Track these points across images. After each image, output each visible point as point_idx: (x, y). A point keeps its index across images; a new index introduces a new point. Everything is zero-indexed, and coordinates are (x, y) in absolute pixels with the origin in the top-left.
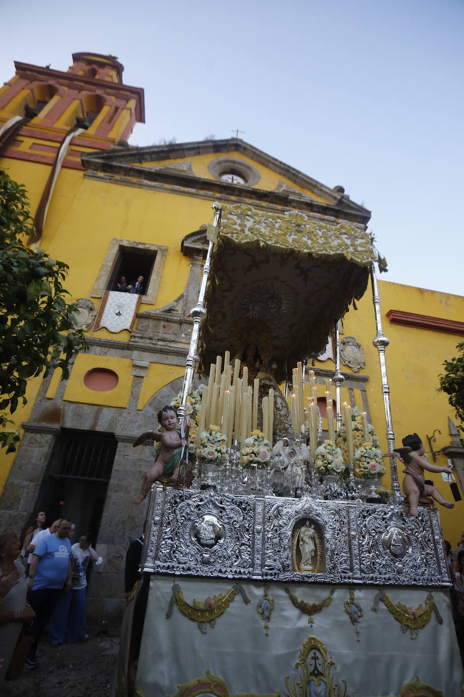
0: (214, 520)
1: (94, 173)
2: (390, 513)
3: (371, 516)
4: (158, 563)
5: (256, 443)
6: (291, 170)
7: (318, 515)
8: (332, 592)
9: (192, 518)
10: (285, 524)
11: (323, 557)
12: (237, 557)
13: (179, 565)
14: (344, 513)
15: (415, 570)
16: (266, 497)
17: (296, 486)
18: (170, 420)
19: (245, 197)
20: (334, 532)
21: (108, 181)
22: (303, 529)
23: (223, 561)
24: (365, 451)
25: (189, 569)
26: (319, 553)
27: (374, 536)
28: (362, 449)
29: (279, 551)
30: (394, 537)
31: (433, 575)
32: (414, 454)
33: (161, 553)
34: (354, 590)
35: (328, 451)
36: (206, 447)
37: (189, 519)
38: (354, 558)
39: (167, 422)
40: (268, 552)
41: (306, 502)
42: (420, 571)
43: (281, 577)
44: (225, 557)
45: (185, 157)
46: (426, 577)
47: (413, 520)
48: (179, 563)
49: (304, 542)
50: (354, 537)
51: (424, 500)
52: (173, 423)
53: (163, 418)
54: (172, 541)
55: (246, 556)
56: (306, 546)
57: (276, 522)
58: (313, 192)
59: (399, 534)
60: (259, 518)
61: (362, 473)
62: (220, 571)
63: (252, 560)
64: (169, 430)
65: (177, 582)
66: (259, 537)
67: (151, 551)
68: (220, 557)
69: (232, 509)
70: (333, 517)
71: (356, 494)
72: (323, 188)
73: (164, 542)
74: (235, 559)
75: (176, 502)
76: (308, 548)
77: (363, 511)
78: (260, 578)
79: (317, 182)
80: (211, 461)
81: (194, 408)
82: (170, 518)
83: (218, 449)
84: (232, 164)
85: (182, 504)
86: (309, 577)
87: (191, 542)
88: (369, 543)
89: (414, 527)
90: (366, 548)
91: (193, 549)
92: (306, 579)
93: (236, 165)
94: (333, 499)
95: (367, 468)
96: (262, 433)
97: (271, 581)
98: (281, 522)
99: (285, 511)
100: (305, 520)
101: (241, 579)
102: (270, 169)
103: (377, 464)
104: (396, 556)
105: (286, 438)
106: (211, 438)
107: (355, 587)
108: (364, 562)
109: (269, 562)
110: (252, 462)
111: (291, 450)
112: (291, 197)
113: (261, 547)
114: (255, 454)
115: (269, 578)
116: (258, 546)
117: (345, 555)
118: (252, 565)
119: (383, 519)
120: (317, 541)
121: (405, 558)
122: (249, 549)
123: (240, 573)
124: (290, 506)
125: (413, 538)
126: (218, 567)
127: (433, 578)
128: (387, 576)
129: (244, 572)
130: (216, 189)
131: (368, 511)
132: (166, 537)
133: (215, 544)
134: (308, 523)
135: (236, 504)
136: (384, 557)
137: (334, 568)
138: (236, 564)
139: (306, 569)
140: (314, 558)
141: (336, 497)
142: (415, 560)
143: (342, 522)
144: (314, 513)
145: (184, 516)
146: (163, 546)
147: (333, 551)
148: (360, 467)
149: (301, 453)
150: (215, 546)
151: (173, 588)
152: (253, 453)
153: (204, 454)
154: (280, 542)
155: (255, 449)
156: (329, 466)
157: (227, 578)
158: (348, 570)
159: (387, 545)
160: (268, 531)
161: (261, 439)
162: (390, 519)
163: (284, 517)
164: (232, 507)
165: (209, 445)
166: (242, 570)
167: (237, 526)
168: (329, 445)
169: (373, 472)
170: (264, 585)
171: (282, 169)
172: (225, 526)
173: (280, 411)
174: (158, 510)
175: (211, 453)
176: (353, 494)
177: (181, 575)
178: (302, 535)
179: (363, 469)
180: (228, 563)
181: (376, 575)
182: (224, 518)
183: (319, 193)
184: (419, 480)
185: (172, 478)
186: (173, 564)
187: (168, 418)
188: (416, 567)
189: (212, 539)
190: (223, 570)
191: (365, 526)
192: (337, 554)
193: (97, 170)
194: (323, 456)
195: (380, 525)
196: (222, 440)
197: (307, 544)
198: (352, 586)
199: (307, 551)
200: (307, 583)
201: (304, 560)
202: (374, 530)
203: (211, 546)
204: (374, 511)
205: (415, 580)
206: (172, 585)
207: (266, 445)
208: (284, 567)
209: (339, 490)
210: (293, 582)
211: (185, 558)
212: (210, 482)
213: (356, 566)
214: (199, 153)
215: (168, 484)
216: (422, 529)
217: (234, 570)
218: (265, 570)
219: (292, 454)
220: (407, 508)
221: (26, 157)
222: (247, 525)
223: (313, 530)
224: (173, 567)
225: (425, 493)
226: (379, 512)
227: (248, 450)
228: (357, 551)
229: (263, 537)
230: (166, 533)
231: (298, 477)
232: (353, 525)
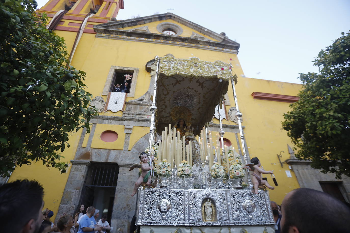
0: (167, 201)
1: (100, 35)
2: (245, 194)
3: (237, 195)
4: (143, 221)
5: (184, 166)
6: (198, 26)
7: (213, 196)
8: (221, 230)
9: (157, 200)
10: (198, 201)
11: (216, 215)
12: (178, 216)
13: (152, 221)
14: (225, 195)
15: (258, 218)
16: (189, 189)
17: (203, 184)
18: (145, 158)
19: (176, 41)
20: (220, 203)
21: (107, 38)
22: (206, 203)
23: (171, 219)
24: (234, 166)
25: (157, 223)
26: (214, 213)
27: (238, 204)
28: (233, 166)
29: (196, 213)
30: (248, 204)
31: (266, 220)
32: (256, 166)
33: (144, 217)
34: (231, 228)
35: (217, 167)
36: (161, 169)
37: (156, 201)
38: (230, 214)
39: (143, 159)
40: (191, 213)
41: (207, 191)
42: (260, 218)
43: (197, 224)
44: (172, 217)
45: (145, 24)
46: (263, 221)
47: (256, 196)
48: (152, 220)
49: (207, 208)
50: (229, 205)
51: (261, 187)
52: (146, 160)
53: (141, 157)
54: (149, 211)
55: (181, 216)
56: (208, 210)
57: (194, 200)
58: (210, 36)
59: (250, 202)
60: (186, 199)
61: (233, 176)
62: (171, 223)
63: (184, 217)
64: (144, 163)
65: (152, 229)
66: (186, 207)
67: (140, 216)
68: (170, 217)
69: (174, 196)
70: (220, 197)
71: (230, 186)
72: (215, 34)
73: (145, 212)
74: (177, 218)
75: (149, 194)
76: (209, 211)
77: (233, 193)
78: (188, 225)
79: (212, 31)
80: (164, 175)
81: (156, 152)
82: (147, 201)
83: (167, 170)
84: (168, 26)
85: (152, 195)
86: (210, 224)
87: (157, 211)
88: (236, 207)
89: (257, 199)
90: (235, 209)
91: (158, 214)
92: (209, 225)
93: (171, 26)
94: (220, 189)
95: (235, 174)
96: (186, 161)
97: (193, 226)
98: (196, 200)
99: (198, 195)
100: (206, 199)
101: (180, 226)
102: (188, 26)
103: (239, 172)
104: (249, 212)
105: (197, 163)
106: (163, 165)
107: (231, 227)
108: (234, 216)
109: (191, 218)
110: (182, 174)
111: (201, 168)
112: (199, 40)
113: (188, 211)
114: (183, 171)
115: (192, 225)
116: (187, 211)
117: (226, 213)
118: (184, 220)
119: (243, 196)
120: (213, 208)
121: (253, 213)
122: (183, 213)
123: (179, 223)
124: (200, 193)
125: (256, 204)
126: (169, 221)
127: (266, 221)
128: (245, 221)
129: (181, 223)
130: (161, 38)
131: (235, 193)
132: (146, 209)
133: (168, 211)
134: (208, 200)
135: (176, 193)
136: (243, 213)
137: (221, 219)
138: (177, 219)
139: (209, 220)
140: (212, 215)
141: (221, 188)
142: (258, 213)
143: (224, 199)
144: (211, 195)
145: (153, 200)
146: (145, 213)
147: (220, 212)
148: (232, 174)
149: (205, 169)
150: (168, 212)
151: (150, 231)
152: (183, 170)
153: (161, 172)
154: (196, 209)
155: (184, 169)
156: (218, 174)
157: (174, 226)
158: (227, 219)
159: (245, 208)
160: (191, 204)
161: (186, 164)
162: (246, 196)
163: (197, 198)
164: (174, 195)
165: (163, 168)
166: (180, 222)
167: (177, 203)
168: (217, 165)
169: (238, 176)
170: (190, 228)
171: (194, 26)
172: (172, 203)
173: (197, 150)
174: (142, 198)
175: (164, 172)
176: (229, 186)
177: (153, 226)
178: (206, 205)
179: (233, 175)
180: (174, 219)
181: (240, 221)
182: (171, 200)
183: (213, 36)
184: (258, 178)
185: (147, 184)
186: (150, 221)
187: (144, 158)
188: (258, 216)
189: (166, 209)
190: (172, 222)
191: (234, 200)
192: (222, 213)
193: (101, 33)
194: (215, 170)
195: (241, 199)
196: (169, 166)
197: (208, 209)
198: (229, 227)
199: (208, 212)
200: (209, 226)
201: (207, 216)
202: (238, 201)
203: (166, 212)
204: (238, 193)
205: (258, 222)
206: (150, 230)
207: (188, 166)
208: (198, 220)
209: (222, 185)
210: (203, 226)
211: (154, 218)
212: (164, 185)
213: (231, 218)
214: (152, 21)
215: (145, 186)
216: (260, 200)
217: (176, 222)
218: (190, 222)
219: (201, 170)
220: (253, 191)
221: (66, 29)
222: (181, 203)
223: (211, 203)
224: (150, 222)
225: (262, 183)
226: (240, 193)
227: (181, 169)
228: (231, 211)
229: (189, 206)
230: (146, 208)
231: (203, 180)
232: (229, 200)
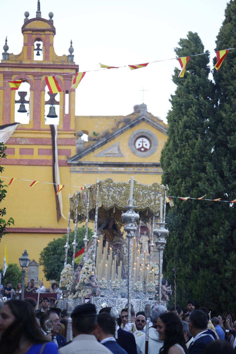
0: (106, 304)
5: (116, 283)
10: (123, 305)
14: (139, 302)
16: (119, 298)
24: (149, 285)
32: (163, 286)
35: (138, 285)
37: (100, 304)
50: (141, 308)
57: (121, 304)
60: (117, 303)
61: (148, 291)
64: (93, 282)
70: (136, 303)
75: (96, 300)
80: (103, 289)
83: (105, 286)
94: (137, 299)
96: (118, 280)
99: (123, 301)
103: (152, 289)
110: (115, 289)
135: (111, 300)
143: (138, 305)
152: (115, 286)
156: (138, 289)
165: (102, 284)
169: (150, 291)
173: (125, 255)
184: (163, 294)
191: (144, 305)
196: (106, 283)
207: (119, 283)
212: (103, 295)
222: (114, 305)
229: (118, 307)
232: (141, 305)
